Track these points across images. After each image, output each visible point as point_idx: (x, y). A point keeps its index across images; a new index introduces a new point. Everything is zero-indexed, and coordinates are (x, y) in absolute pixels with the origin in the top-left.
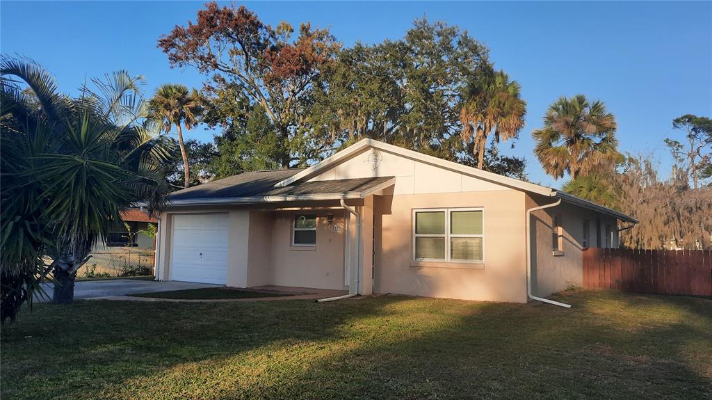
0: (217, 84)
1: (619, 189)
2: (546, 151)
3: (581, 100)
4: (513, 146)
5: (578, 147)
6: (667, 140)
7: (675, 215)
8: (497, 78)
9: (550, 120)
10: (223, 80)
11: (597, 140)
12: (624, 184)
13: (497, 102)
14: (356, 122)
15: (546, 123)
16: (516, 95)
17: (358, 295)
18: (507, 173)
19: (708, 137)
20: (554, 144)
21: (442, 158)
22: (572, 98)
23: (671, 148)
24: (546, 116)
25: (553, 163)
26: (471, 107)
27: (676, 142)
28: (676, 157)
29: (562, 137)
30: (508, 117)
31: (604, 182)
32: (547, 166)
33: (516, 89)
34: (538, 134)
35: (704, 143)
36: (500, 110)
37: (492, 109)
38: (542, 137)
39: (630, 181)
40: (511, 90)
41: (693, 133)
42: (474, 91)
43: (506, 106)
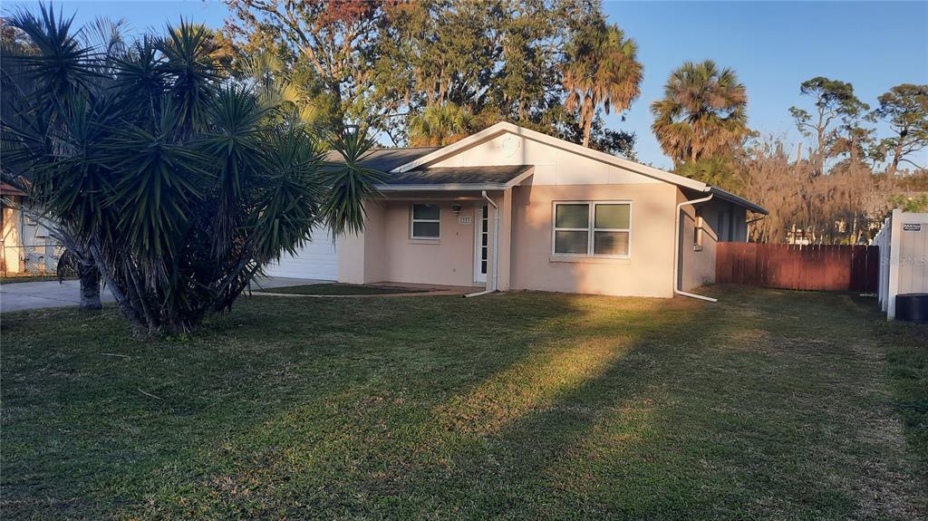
0: (244, 22)
1: (746, 172)
2: (666, 128)
3: (709, 67)
4: (623, 119)
5: (703, 124)
6: (792, 109)
7: (804, 205)
8: (611, 35)
9: (672, 89)
10: (252, 18)
11: (725, 115)
12: (751, 168)
13: (610, 65)
14: (438, 85)
15: (667, 93)
16: (631, 57)
17: (497, 291)
18: (612, 151)
19: (840, 106)
20: (675, 120)
21: (545, 133)
22: (699, 63)
23: (796, 119)
24: (667, 84)
25: (673, 142)
26: (579, 70)
27: (803, 112)
28: (801, 131)
29: (684, 110)
30: (622, 84)
31: (730, 165)
32: (666, 145)
33: (633, 49)
34: (657, 106)
35: (835, 113)
36: (612, 75)
37: (604, 73)
38: (661, 111)
39: (759, 166)
40: (627, 51)
41: (824, 100)
42: (584, 50)
43: (621, 70)
